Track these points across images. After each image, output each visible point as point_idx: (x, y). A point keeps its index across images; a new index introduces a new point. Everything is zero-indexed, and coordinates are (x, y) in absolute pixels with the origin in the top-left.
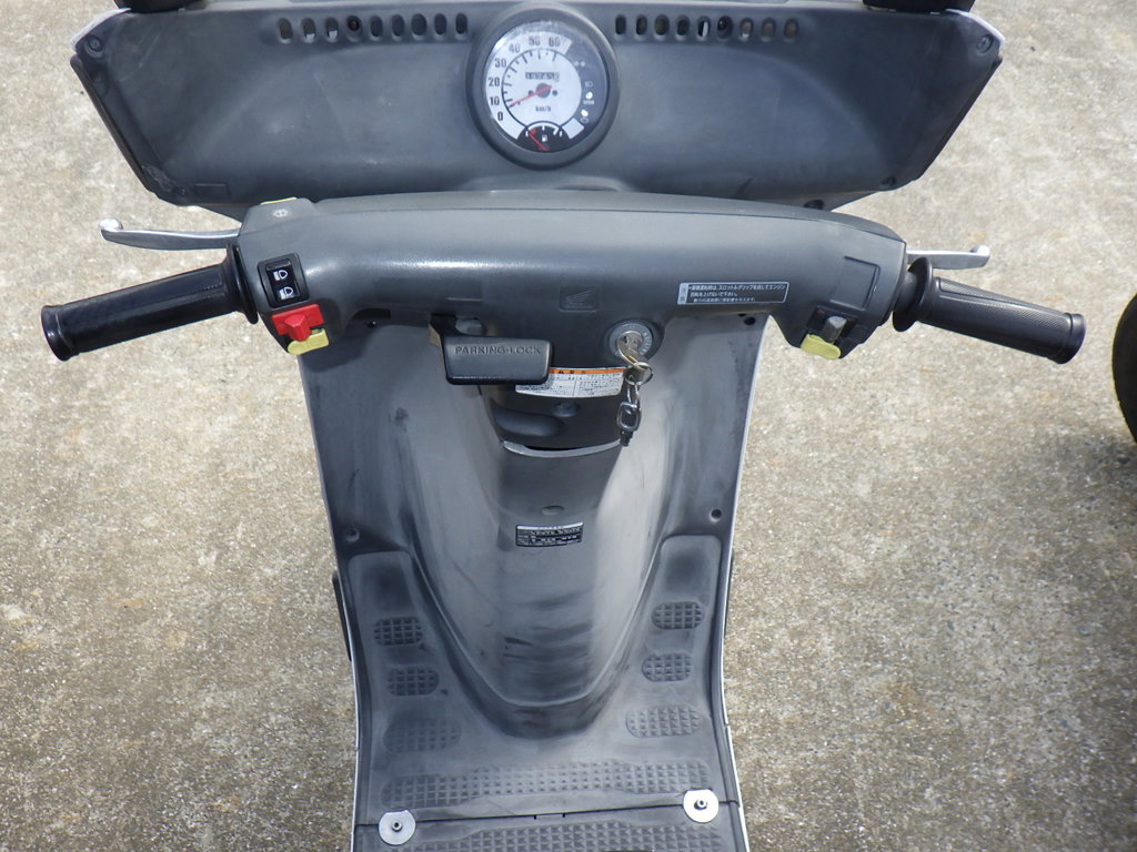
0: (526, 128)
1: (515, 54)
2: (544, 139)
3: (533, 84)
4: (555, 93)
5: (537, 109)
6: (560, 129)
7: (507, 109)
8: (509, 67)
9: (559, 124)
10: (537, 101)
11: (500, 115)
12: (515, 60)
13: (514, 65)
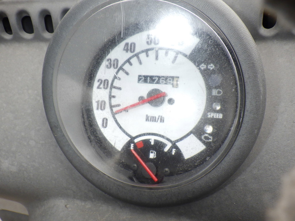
0: (132, 139)
1: (130, 54)
2: (152, 156)
3: (146, 89)
4: (171, 101)
5: (147, 119)
6: (174, 146)
7: (114, 114)
8: (121, 68)
9: (173, 139)
10: (148, 110)
11: (105, 121)
12: (128, 61)
13: (127, 67)
